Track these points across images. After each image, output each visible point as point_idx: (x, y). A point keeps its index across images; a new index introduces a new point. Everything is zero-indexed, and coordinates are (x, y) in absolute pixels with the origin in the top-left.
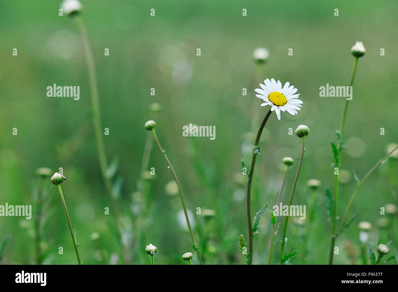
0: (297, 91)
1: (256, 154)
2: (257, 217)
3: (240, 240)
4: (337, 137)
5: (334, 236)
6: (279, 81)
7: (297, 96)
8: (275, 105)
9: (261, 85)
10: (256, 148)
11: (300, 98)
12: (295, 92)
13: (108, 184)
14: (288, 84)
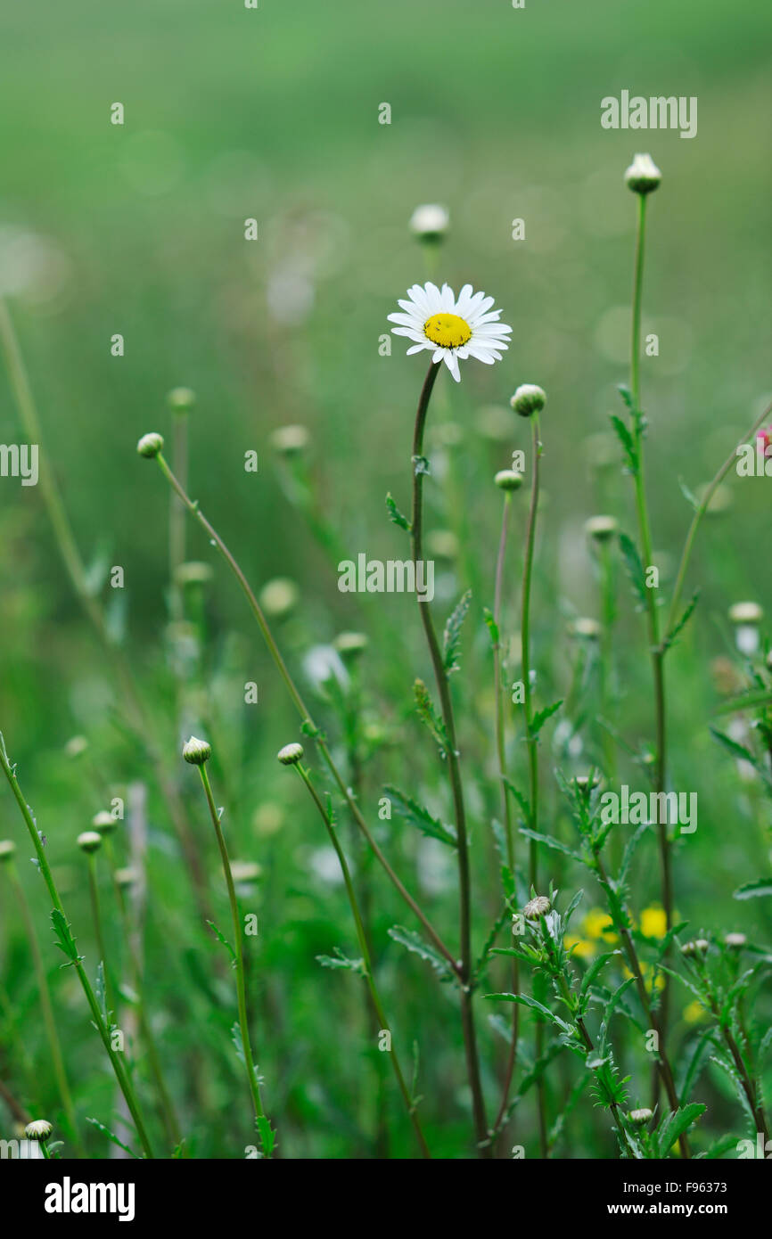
0: (494, 304)
1: (421, 475)
2: (450, 630)
3: (417, 694)
4: (622, 400)
5: (658, 649)
6: (445, 287)
7: (495, 315)
8: (444, 347)
9: (402, 303)
10: (419, 461)
11: (503, 320)
12: (489, 307)
13: (94, 610)
14: (468, 289)
